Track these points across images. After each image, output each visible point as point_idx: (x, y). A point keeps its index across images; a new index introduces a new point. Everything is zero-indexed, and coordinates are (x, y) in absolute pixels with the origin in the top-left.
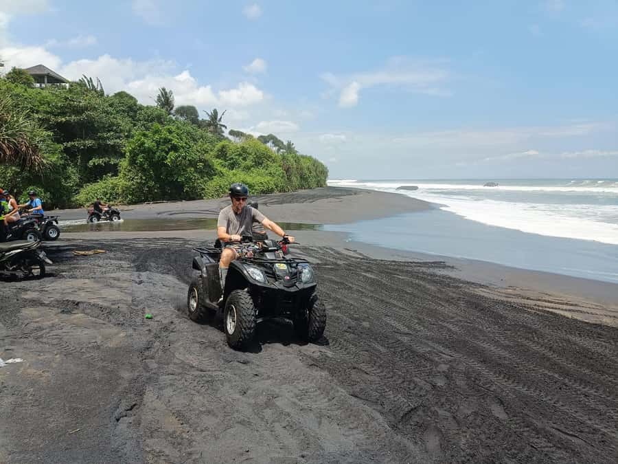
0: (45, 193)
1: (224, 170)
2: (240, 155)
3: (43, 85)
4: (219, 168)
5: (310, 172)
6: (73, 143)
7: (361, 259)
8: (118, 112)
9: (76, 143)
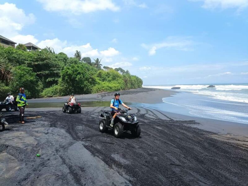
0: (28, 92)
1: (100, 82)
2: (107, 76)
3: (31, 50)
4: (98, 81)
5: (135, 82)
6: (41, 72)
7: (156, 119)
8: (59, 60)
9: (42, 72)
